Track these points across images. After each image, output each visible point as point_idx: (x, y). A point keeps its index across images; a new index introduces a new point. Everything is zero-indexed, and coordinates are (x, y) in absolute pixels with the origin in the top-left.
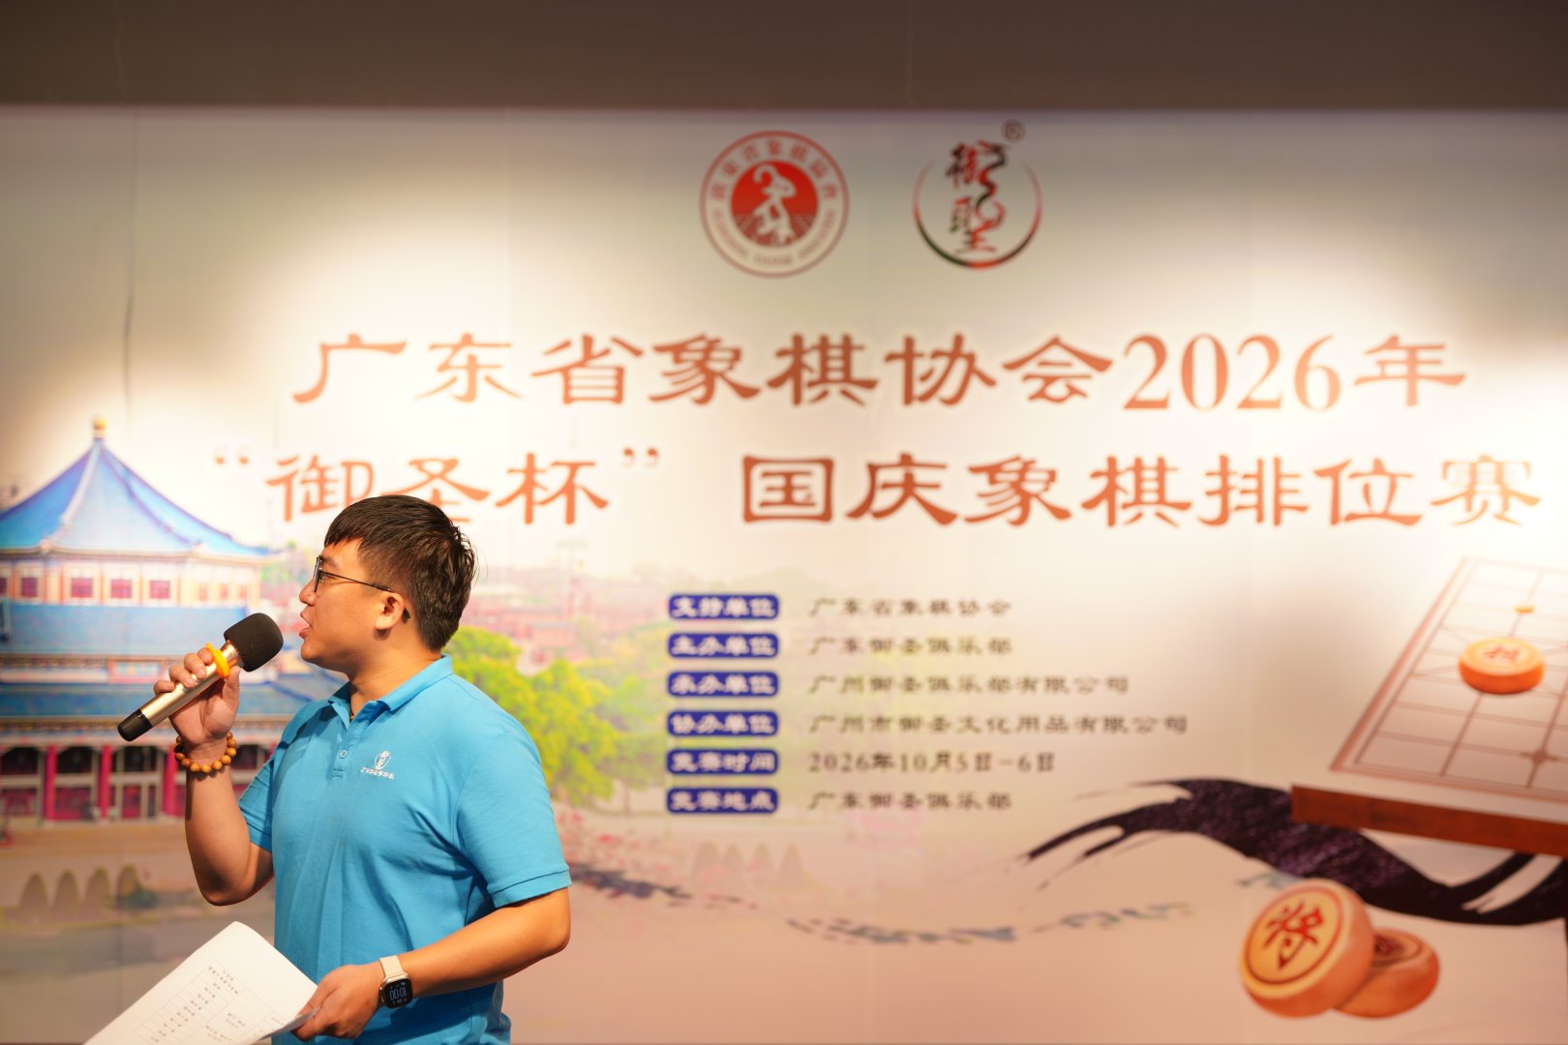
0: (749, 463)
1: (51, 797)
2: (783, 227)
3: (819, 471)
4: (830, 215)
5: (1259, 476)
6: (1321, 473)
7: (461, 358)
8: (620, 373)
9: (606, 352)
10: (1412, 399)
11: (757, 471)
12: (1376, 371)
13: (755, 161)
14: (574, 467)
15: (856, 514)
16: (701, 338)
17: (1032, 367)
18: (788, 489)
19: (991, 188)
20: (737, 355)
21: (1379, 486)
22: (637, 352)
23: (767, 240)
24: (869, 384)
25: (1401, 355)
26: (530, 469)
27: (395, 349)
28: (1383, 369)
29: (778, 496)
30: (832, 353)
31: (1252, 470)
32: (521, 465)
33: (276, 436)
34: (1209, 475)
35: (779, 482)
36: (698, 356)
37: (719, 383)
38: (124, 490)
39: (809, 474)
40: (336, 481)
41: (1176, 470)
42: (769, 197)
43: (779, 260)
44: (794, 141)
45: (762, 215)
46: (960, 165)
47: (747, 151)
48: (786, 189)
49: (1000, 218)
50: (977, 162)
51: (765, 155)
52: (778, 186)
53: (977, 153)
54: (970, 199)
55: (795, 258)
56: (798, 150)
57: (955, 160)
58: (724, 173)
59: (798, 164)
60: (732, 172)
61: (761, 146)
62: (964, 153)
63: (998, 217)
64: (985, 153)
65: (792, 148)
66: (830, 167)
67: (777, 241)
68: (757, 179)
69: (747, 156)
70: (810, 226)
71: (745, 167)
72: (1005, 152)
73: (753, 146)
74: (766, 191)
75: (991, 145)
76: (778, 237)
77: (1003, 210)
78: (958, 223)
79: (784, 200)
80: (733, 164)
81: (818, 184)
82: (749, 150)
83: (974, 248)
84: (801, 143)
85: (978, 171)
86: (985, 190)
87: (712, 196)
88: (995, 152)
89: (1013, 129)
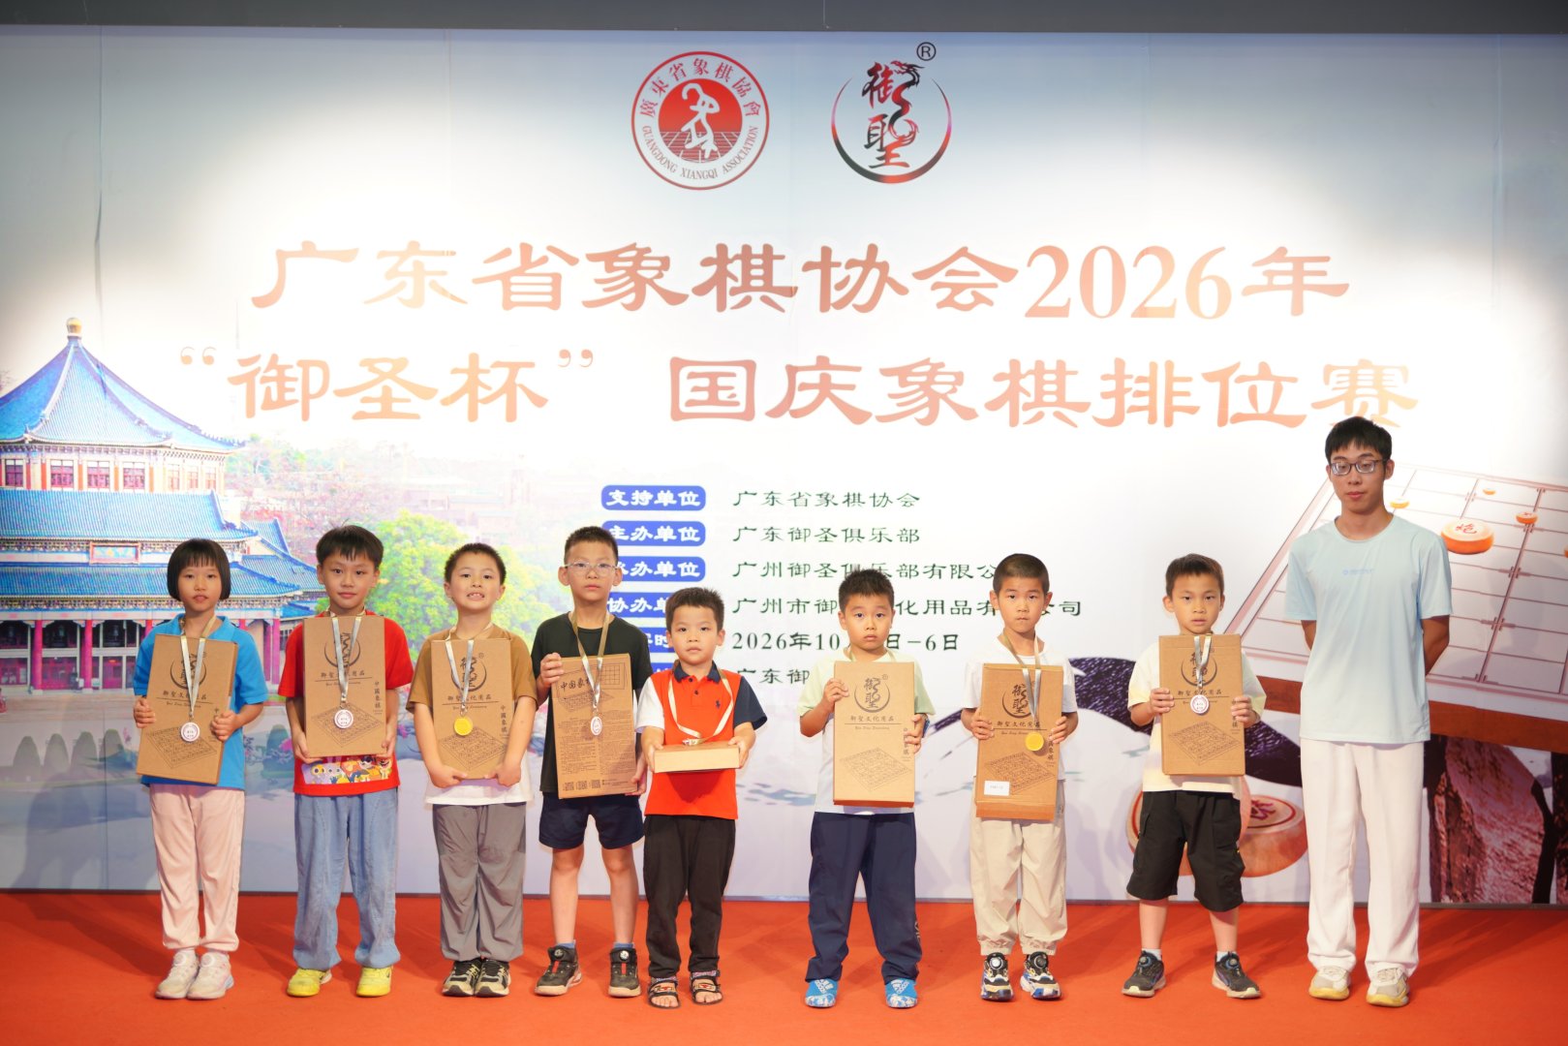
0: (677, 364)
1: (39, 666)
2: (709, 144)
3: (741, 372)
4: (753, 130)
5: (1151, 380)
6: (1209, 377)
7: (408, 266)
8: (557, 278)
9: (544, 260)
10: (1297, 308)
11: (685, 372)
12: (1264, 281)
13: (682, 80)
14: (514, 367)
15: (775, 413)
16: (632, 247)
17: (940, 277)
18: (713, 389)
19: (905, 106)
20: (665, 263)
21: (1265, 389)
22: (572, 261)
23: (694, 155)
24: (790, 292)
25: (1289, 266)
26: (474, 368)
27: (347, 256)
28: (1271, 280)
29: (704, 396)
30: (754, 262)
31: (1146, 373)
32: (465, 365)
33: (237, 336)
34: (1105, 377)
35: (705, 382)
36: (629, 264)
37: (649, 289)
38: (99, 386)
39: (733, 375)
40: (295, 379)
41: (1074, 373)
42: (695, 113)
43: (705, 174)
44: (719, 61)
45: (689, 130)
46: (876, 84)
47: (674, 70)
48: (711, 106)
49: (913, 134)
50: (892, 81)
51: (691, 73)
52: (704, 103)
53: (891, 73)
54: (885, 116)
55: (720, 171)
56: (723, 69)
57: (871, 79)
58: (654, 90)
59: (722, 82)
60: (661, 89)
61: (688, 64)
62: (879, 73)
63: (911, 133)
64: (899, 72)
65: (718, 67)
66: (753, 85)
67: (703, 156)
68: (685, 96)
69: (675, 74)
70: (734, 142)
71: (673, 84)
72: (919, 71)
73: (681, 64)
74: (693, 108)
75: (905, 65)
76: (703, 152)
77: (916, 127)
78: (873, 140)
79: (709, 117)
80: (661, 82)
81: (742, 101)
82: (677, 69)
83: (887, 163)
84: (726, 62)
85: (892, 90)
86: (899, 108)
87: (642, 113)
88: (908, 71)
89: (926, 49)
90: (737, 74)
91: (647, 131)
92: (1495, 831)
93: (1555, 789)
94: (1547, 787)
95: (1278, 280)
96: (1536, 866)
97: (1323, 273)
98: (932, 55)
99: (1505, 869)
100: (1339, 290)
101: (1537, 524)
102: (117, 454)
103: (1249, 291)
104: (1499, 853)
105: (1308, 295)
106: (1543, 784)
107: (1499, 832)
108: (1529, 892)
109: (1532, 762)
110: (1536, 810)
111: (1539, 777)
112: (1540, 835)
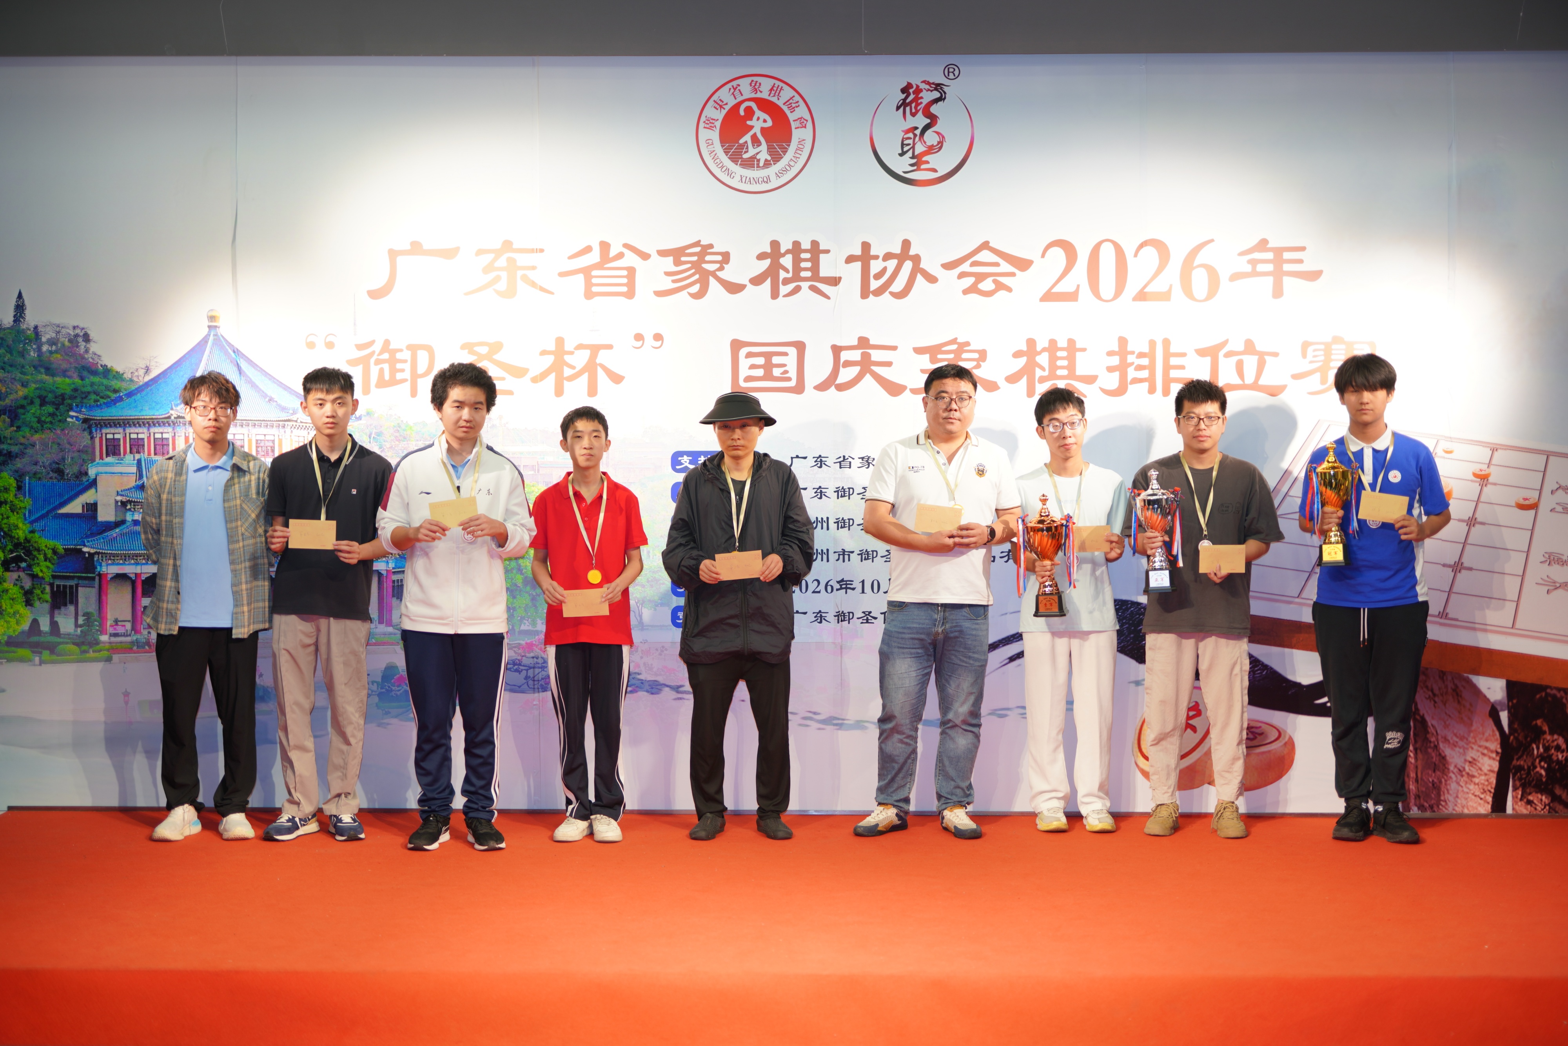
0: (736, 345)
2: (764, 155)
3: (792, 351)
4: (802, 141)
5: (1150, 355)
6: (1201, 352)
7: (502, 262)
8: (631, 271)
9: (620, 256)
10: (1278, 292)
11: (743, 352)
12: (1248, 268)
13: (740, 99)
14: (595, 349)
15: (822, 387)
16: (697, 244)
17: (965, 267)
18: (768, 367)
19: (933, 120)
20: (726, 257)
21: (1250, 363)
22: (645, 256)
23: (750, 163)
24: (835, 281)
25: (1270, 255)
26: (560, 349)
27: (449, 254)
28: (1254, 268)
29: (760, 372)
30: (804, 256)
31: (1146, 350)
32: (552, 347)
33: (355, 324)
34: (1110, 354)
35: (761, 361)
36: (695, 258)
37: (712, 280)
38: (235, 369)
39: (786, 354)
40: (405, 361)
41: (1084, 350)
42: (752, 127)
43: (761, 180)
44: (772, 82)
45: (746, 142)
46: (908, 101)
47: (732, 90)
48: (765, 121)
49: (941, 144)
50: (922, 98)
51: (747, 93)
52: (758, 119)
53: (921, 91)
54: (916, 128)
55: (773, 177)
56: (775, 89)
57: (904, 96)
58: (715, 107)
59: (774, 100)
60: (721, 107)
61: (745, 85)
62: (911, 91)
63: (939, 143)
64: (928, 90)
65: (770, 87)
66: (801, 103)
67: (758, 164)
68: (742, 113)
69: (733, 94)
70: (785, 152)
71: (732, 102)
72: (946, 89)
73: (739, 85)
74: (749, 123)
75: (933, 83)
76: (759, 161)
77: (943, 137)
78: (905, 149)
79: (763, 130)
80: (720, 100)
81: (791, 117)
82: (735, 89)
83: (919, 169)
84: (778, 83)
85: (923, 105)
86: (928, 121)
87: (705, 128)
88: (936, 89)
89: (951, 70)
90: (787, 93)
91: (710, 143)
92: (1457, 749)
93: (1509, 712)
94: (1503, 710)
95: (1261, 268)
96: (1494, 781)
97: (1300, 261)
98: (956, 75)
99: (1466, 783)
100: (1313, 276)
101: (1491, 479)
102: (250, 427)
103: (1236, 277)
104: (1461, 769)
105: (1286, 280)
106: (1499, 708)
107: (1461, 751)
108: (1488, 803)
109: (1489, 688)
110: (1493, 731)
111: (1496, 702)
112: (1497, 753)
